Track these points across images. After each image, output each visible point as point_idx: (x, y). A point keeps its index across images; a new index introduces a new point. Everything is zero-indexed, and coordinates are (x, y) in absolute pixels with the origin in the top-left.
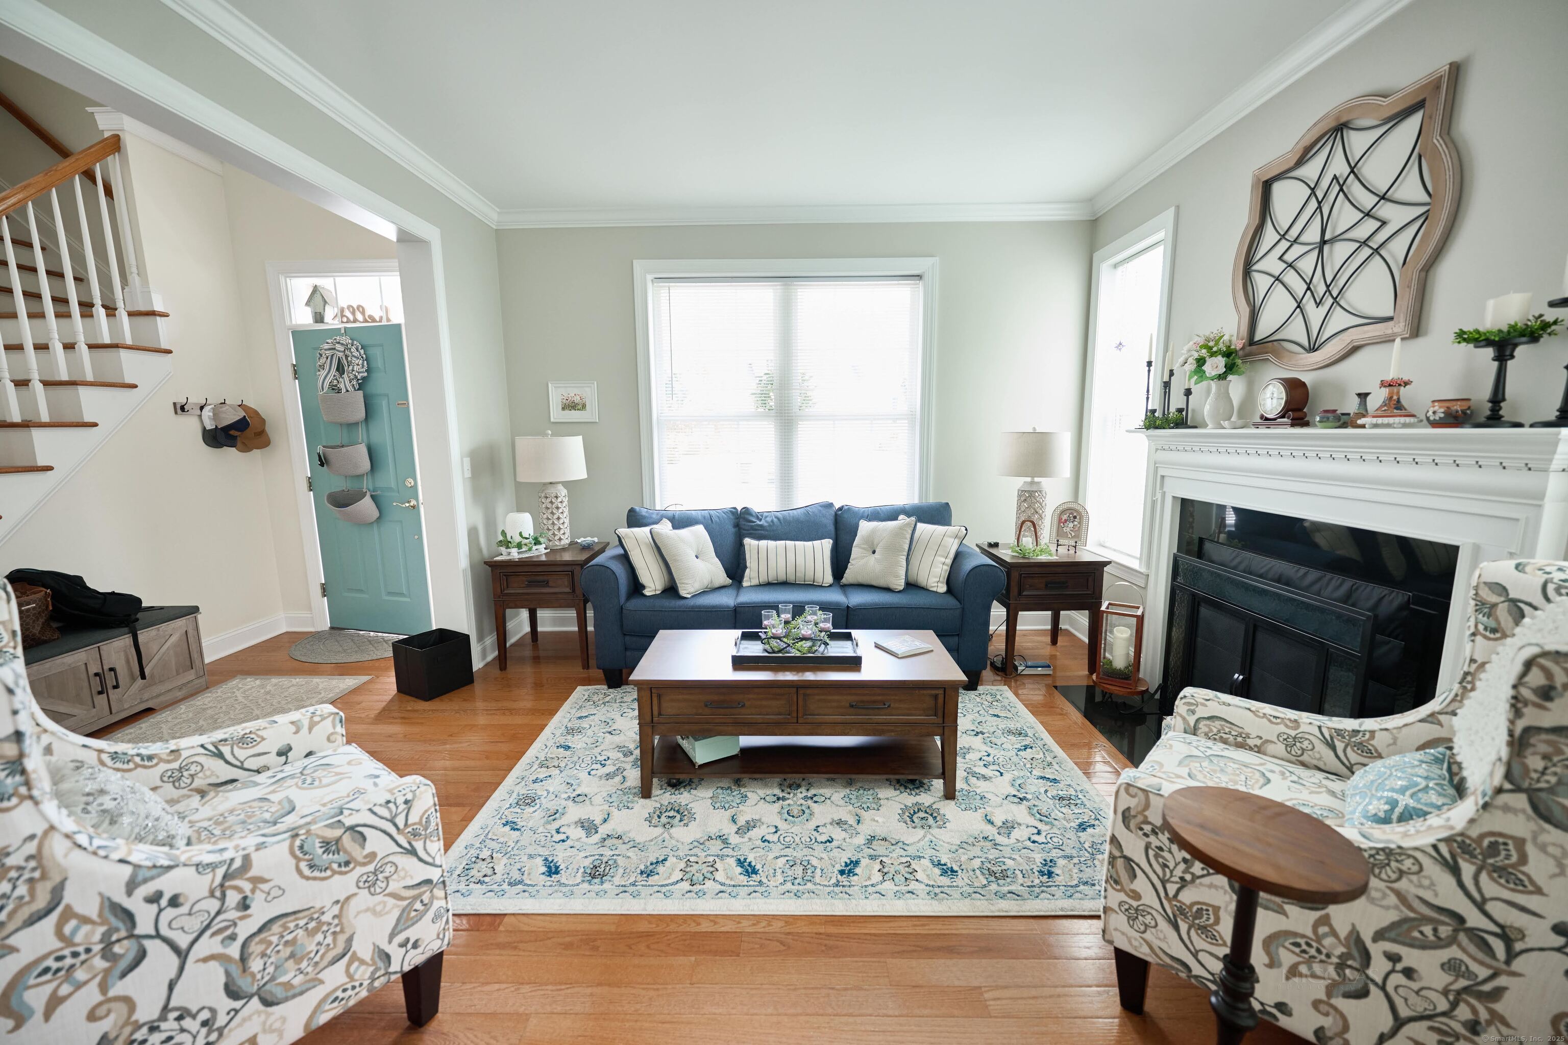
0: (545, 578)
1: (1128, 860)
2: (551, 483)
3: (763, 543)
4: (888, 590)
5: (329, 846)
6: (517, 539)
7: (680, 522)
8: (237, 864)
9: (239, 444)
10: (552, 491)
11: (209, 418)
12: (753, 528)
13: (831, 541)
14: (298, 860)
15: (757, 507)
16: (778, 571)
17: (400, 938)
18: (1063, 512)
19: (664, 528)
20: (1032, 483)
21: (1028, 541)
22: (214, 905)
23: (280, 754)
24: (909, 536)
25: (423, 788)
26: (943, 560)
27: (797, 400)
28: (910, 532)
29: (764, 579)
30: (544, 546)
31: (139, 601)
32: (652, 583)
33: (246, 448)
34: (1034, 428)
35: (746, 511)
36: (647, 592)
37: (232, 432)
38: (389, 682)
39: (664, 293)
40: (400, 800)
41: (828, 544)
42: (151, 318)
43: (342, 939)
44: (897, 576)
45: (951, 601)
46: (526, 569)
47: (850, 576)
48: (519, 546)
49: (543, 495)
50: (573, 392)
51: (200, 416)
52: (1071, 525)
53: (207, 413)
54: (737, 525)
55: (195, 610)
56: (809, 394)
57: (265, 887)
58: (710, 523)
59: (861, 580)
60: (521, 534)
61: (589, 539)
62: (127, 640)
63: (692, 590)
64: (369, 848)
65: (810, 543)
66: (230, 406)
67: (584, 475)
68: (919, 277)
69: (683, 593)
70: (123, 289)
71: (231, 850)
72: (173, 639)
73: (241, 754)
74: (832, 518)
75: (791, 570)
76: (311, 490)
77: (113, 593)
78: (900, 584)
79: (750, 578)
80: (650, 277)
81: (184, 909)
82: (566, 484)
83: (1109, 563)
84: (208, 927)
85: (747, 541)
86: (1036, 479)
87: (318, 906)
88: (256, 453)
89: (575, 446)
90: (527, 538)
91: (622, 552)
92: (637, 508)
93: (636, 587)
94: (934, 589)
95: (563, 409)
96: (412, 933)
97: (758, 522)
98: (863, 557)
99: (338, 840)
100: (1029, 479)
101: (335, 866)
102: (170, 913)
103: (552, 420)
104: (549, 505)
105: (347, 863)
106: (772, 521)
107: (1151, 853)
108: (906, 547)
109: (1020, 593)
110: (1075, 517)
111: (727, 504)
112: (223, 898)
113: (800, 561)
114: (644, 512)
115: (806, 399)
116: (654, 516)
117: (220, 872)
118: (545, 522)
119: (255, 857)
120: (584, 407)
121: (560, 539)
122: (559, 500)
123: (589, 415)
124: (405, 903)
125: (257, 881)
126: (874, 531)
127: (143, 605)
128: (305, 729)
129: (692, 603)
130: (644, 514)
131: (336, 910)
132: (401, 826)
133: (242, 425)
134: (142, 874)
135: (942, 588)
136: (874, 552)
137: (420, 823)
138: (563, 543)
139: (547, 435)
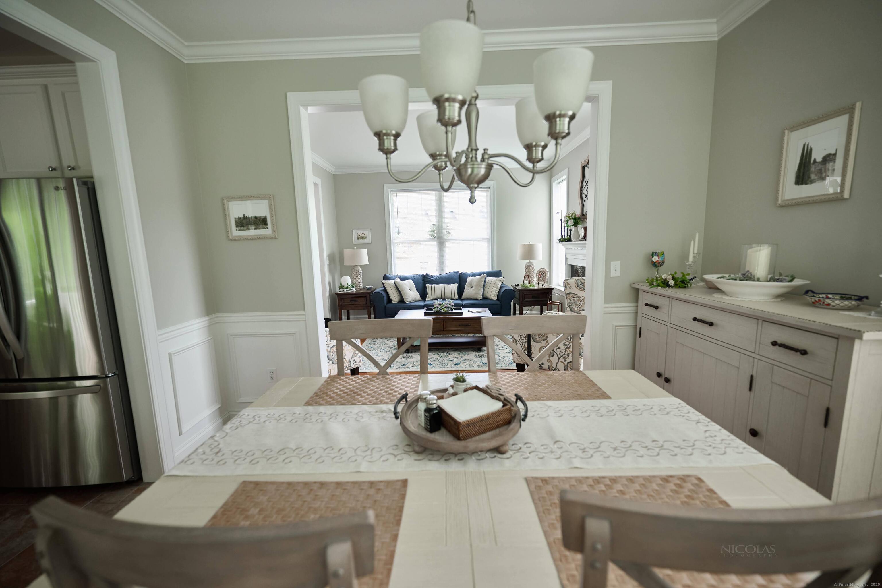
0: (356, 299)
1: (516, 340)
2: (356, 266)
3: (433, 285)
4: (477, 299)
6: (346, 285)
7: (403, 279)
10: (357, 269)
12: (429, 281)
13: (457, 284)
15: (431, 273)
16: (438, 294)
18: (540, 272)
19: (398, 280)
20: (530, 262)
21: (527, 282)
24: (483, 281)
26: (496, 289)
27: (445, 233)
28: (484, 279)
29: (433, 297)
30: (355, 288)
32: (395, 298)
34: (529, 243)
35: (427, 275)
36: (393, 302)
39: (395, 195)
41: (456, 285)
44: (480, 295)
45: (498, 302)
46: (350, 296)
47: (464, 296)
48: (347, 288)
49: (354, 270)
50: (360, 233)
52: (543, 277)
54: (423, 280)
56: (450, 231)
58: (415, 280)
59: (468, 297)
60: (347, 284)
61: (369, 286)
63: (409, 301)
65: (450, 285)
67: (368, 263)
68: (489, 188)
69: (406, 301)
74: (458, 277)
75: (443, 294)
78: (481, 297)
79: (429, 297)
80: (389, 190)
82: (361, 266)
83: (554, 289)
85: (427, 285)
86: (531, 261)
89: (364, 252)
90: (349, 285)
91: (384, 289)
92: (387, 275)
93: (390, 300)
94: (493, 299)
95: (358, 239)
97: (431, 279)
98: (468, 289)
100: (528, 261)
103: (354, 243)
104: (356, 274)
106: (436, 278)
107: (520, 337)
108: (483, 285)
109: (523, 300)
110: (544, 274)
111: (420, 273)
113: (446, 291)
114: (389, 276)
115: (449, 233)
116: (393, 277)
118: (354, 280)
120: (366, 238)
121: (360, 286)
122: (359, 272)
123: (367, 241)
126: (472, 280)
129: (409, 305)
130: (390, 276)
135: (495, 299)
136: (472, 287)
138: (360, 287)
139: (354, 249)
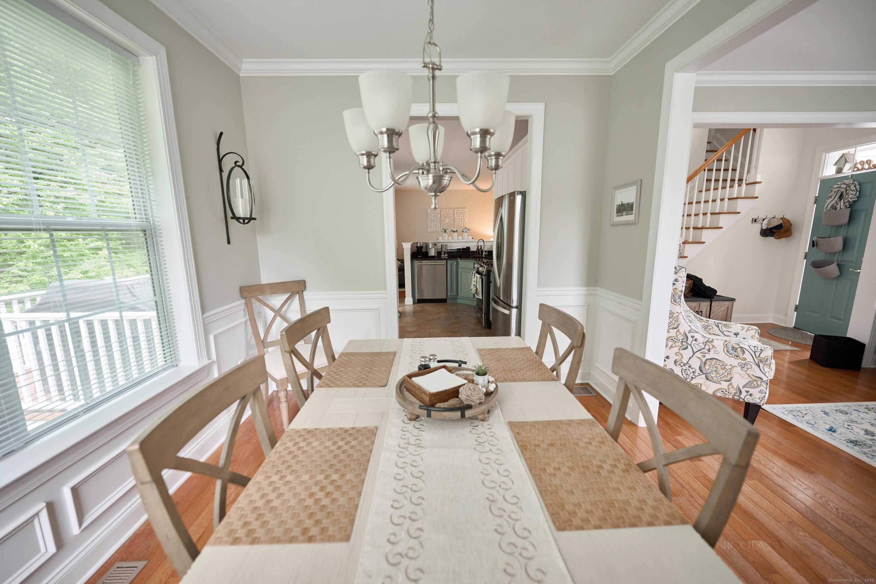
5: (733, 348)
8: (711, 340)
9: (776, 235)
11: (765, 224)
14: (725, 348)
17: (747, 389)
22: (703, 346)
23: (735, 334)
25: (768, 349)
31: (716, 292)
33: (779, 237)
37: (774, 230)
38: (807, 355)
40: (759, 348)
42: (754, 185)
43: (729, 376)
51: (762, 223)
53: (765, 222)
55: (734, 300)
57: (715, 349)
62: (708, 303)
64: (745, 356)
66: (777, 219)
70: (747, 174)
71: (712, 337)
72: (723, 308)
73: (724, 329)
76: (805, 259)
77: (709, 287)
81: (697, 343)
84: (700, 350)
87: (726, 363)
88: (784, 240)
96: (751, 391)
99: (736, 349)
101: (734, 355)
102: (694, 342)
105: (737, 356)
112: (705, 346)
117: (707, 339)
119: (715, 340)
124: (751, 380)
125: (713, 346)
127: (717, 294)
128: (745, 330)
131: (730, 367)
132: (757, 356)
133: (779, 227)
134: (692, 331)
137: (764, 358)
